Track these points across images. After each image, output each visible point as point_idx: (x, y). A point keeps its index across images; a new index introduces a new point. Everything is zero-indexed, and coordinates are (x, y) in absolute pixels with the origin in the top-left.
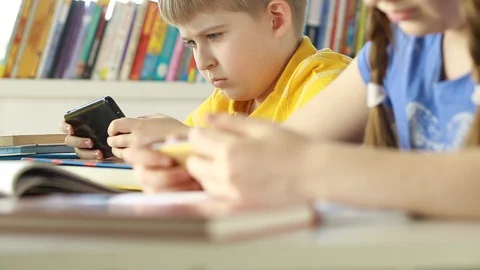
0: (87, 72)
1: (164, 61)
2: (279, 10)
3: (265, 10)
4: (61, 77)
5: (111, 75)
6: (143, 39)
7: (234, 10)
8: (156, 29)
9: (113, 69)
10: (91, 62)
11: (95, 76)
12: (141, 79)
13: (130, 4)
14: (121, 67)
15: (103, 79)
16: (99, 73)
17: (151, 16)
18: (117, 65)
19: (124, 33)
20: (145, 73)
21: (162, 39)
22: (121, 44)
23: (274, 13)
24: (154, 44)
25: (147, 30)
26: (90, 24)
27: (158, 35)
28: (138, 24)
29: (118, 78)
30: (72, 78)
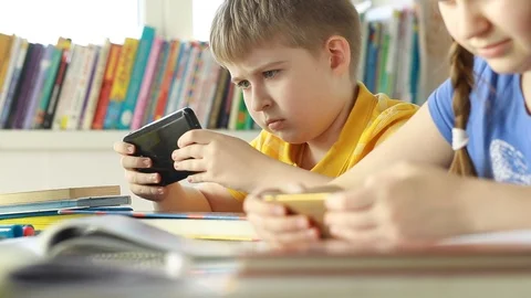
0: (47, 122)
1: (128, 108)
2: (338, 47)
3: (324, 47)
4: (19, 126)
5: (72, 124)
6: (106, 85)
7: (293, 46)
8: (118, 74)
9: (74, 117)
10: (50, 111)
11: (55, 125)
12: (104, 128)
13: (91, 47)
14: (82, 116)
15: (63, 129)
16: (59, 123)
17: (113, 59)
18: (78, 113)
19: (85, 78)
20: (108, 122)
21: (126, 84)
22: (82, 90)
23: (332, 51)
24: (118, 90)
25: (109, 76)
26: (49, 69)
27: (122, 80)
28: (100, 69)
29: (79, 127)
30: (31, 129)
